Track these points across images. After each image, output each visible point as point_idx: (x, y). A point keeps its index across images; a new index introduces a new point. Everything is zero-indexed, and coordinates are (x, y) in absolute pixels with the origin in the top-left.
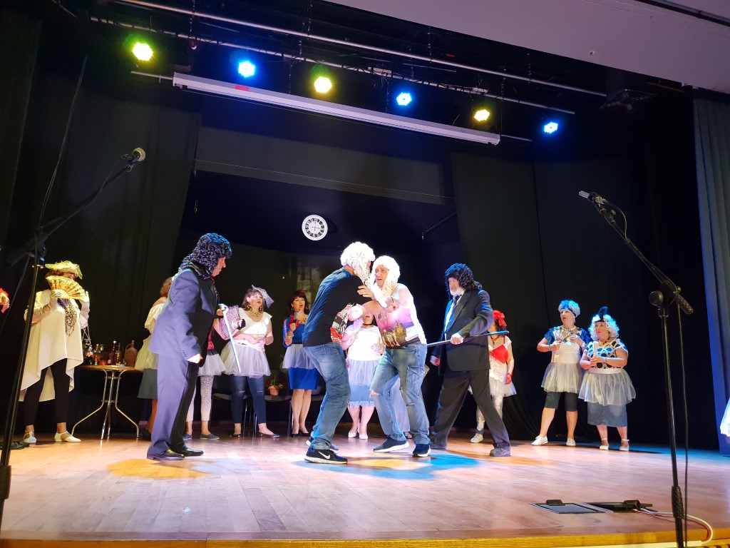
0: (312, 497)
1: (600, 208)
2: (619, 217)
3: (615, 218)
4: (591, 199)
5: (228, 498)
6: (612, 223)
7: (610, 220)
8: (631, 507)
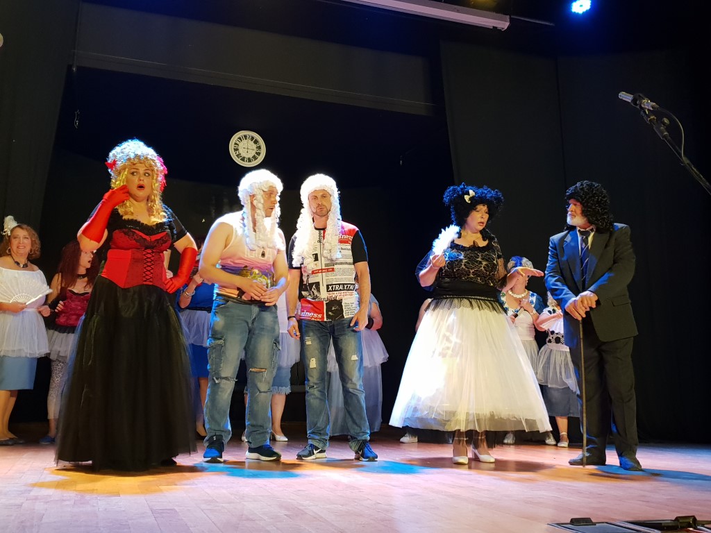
0: (248, 519)
1: (648, 116)
2: (672, 128)
3: (668, 128)
4: (636, 104)
5: (130, 522)
6: (664, 137)
7: (662, 133)
8: (683, 525)
